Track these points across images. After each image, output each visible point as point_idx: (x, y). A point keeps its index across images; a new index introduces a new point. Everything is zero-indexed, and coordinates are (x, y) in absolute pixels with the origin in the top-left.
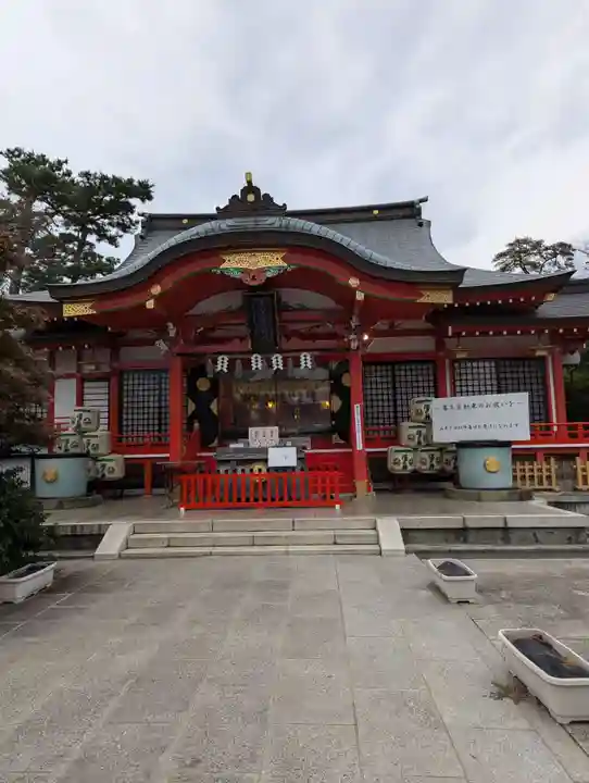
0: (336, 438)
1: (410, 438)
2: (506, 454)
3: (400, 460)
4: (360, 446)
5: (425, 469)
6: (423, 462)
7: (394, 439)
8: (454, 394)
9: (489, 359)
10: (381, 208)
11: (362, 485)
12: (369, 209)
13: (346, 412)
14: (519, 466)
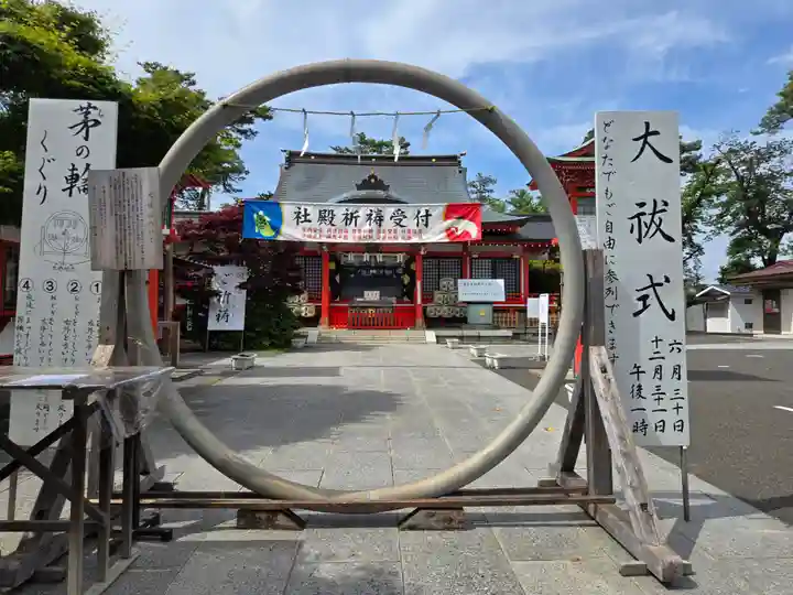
0: (406, 299)
1: (440, 299)
2: (489, 308)
3: (432, 311)
4: (419, 301)
5: (446, 315)
6: (445, 312)
7: (431, 300)
8: (471, 278)
9: (489, 258)
10: (438, 158)
11: (420, 321)
12: (429, 158)
13: (413, 284)
14: (496, 315)
